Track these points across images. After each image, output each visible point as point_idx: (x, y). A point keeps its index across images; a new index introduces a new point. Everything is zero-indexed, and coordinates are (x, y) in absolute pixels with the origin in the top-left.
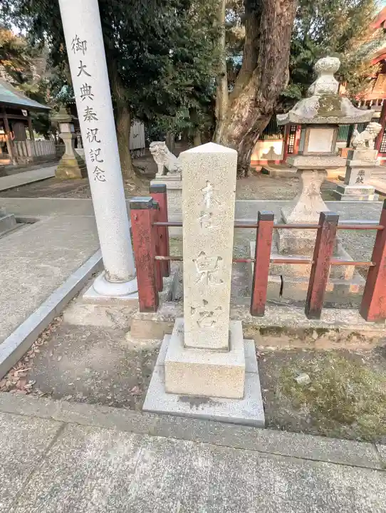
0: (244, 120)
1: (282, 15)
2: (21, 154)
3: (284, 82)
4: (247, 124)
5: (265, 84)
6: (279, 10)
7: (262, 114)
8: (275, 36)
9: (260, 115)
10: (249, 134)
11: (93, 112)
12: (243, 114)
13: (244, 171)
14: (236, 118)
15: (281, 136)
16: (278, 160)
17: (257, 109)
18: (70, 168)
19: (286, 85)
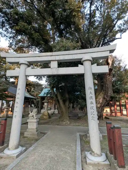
0: (101, 102)
1: (109, 79)
2: (26, 111)
3: (112, 93)
4: (101, 104)
5: (106, 94)
6: (108, 78)
7: (106, 101)
8: (108, 83)
9: (105, 101)
10: (103, 106)
11: (93, 102)
12: (100, 101)
13: (102, 118)
14: (98, 102)
15: (109, 107)
16: (109, 114)
17: (104, 100)
18: (46, 116)
19: (112, 94)
